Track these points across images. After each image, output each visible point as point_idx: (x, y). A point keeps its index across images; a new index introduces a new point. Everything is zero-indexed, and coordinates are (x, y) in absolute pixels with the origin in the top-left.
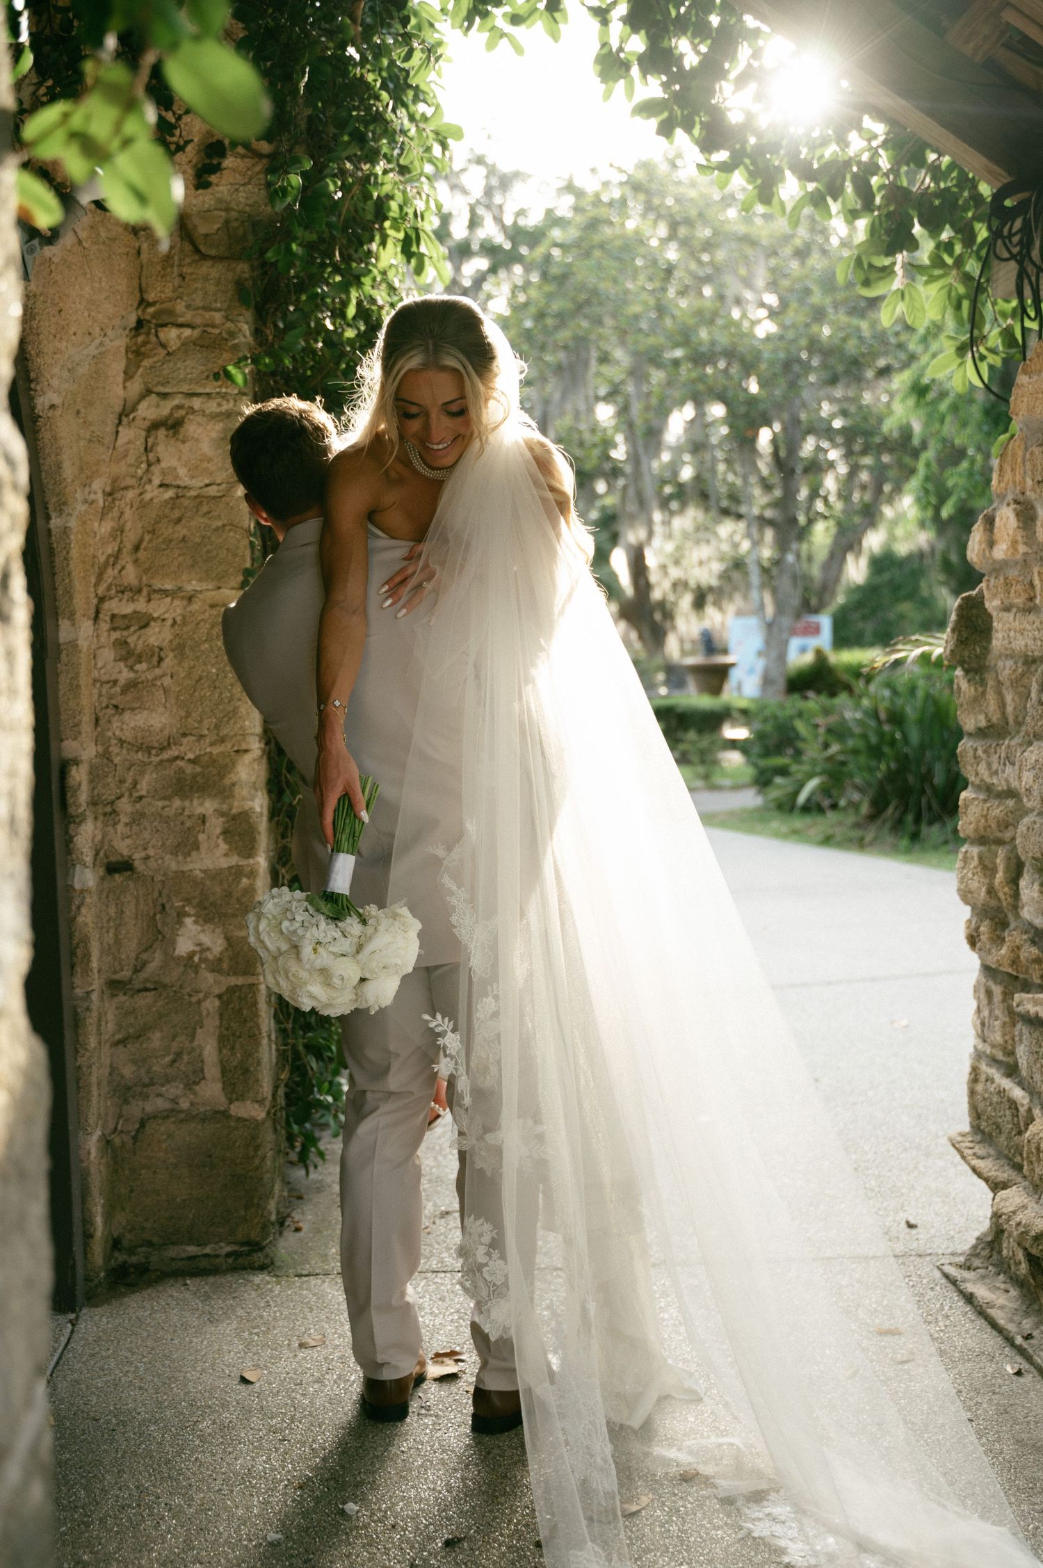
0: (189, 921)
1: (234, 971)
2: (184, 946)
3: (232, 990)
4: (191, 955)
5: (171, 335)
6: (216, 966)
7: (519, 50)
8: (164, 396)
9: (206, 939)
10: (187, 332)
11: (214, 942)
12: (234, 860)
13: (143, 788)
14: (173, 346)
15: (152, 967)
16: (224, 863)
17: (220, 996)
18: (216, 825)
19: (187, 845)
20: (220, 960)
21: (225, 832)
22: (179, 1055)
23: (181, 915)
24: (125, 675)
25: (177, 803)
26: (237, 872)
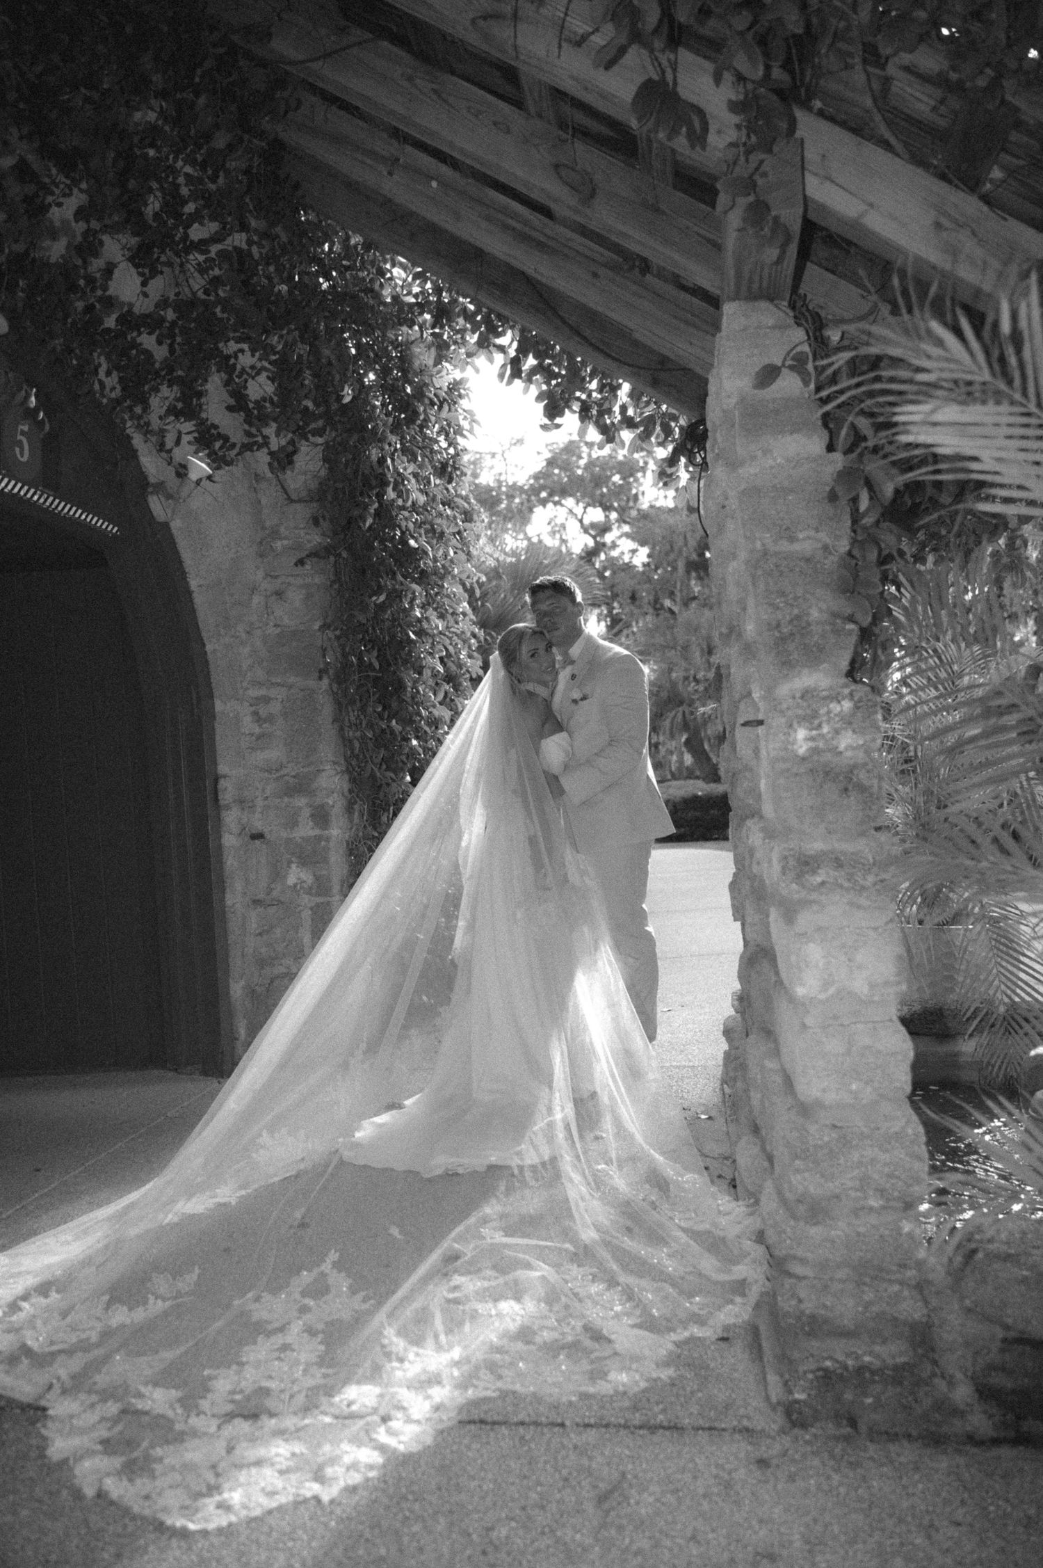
0: (294, 866)
1: (318, 895)
2: (291, 880)
3: (318, 905)
4: (295, 885)
5: (278, 545)
6: (309, 892)
7: (477, 371)
8: (276, 577)
9: (303, 876)
10: (285, 542)
11: (307, 877)
12: (317, 832)
13: (268, 793)
14: (279, 549)
15: (275, 894)
16: (312, 833)
17: (311, 909)
18: (306, 812)
19: (292, 823)
20: (310, 888)
21: (312, 815)
22: (291, 942)
23: (290, 862)
24: (257, 730)
25: (286, 799)
26: (319, 838)
